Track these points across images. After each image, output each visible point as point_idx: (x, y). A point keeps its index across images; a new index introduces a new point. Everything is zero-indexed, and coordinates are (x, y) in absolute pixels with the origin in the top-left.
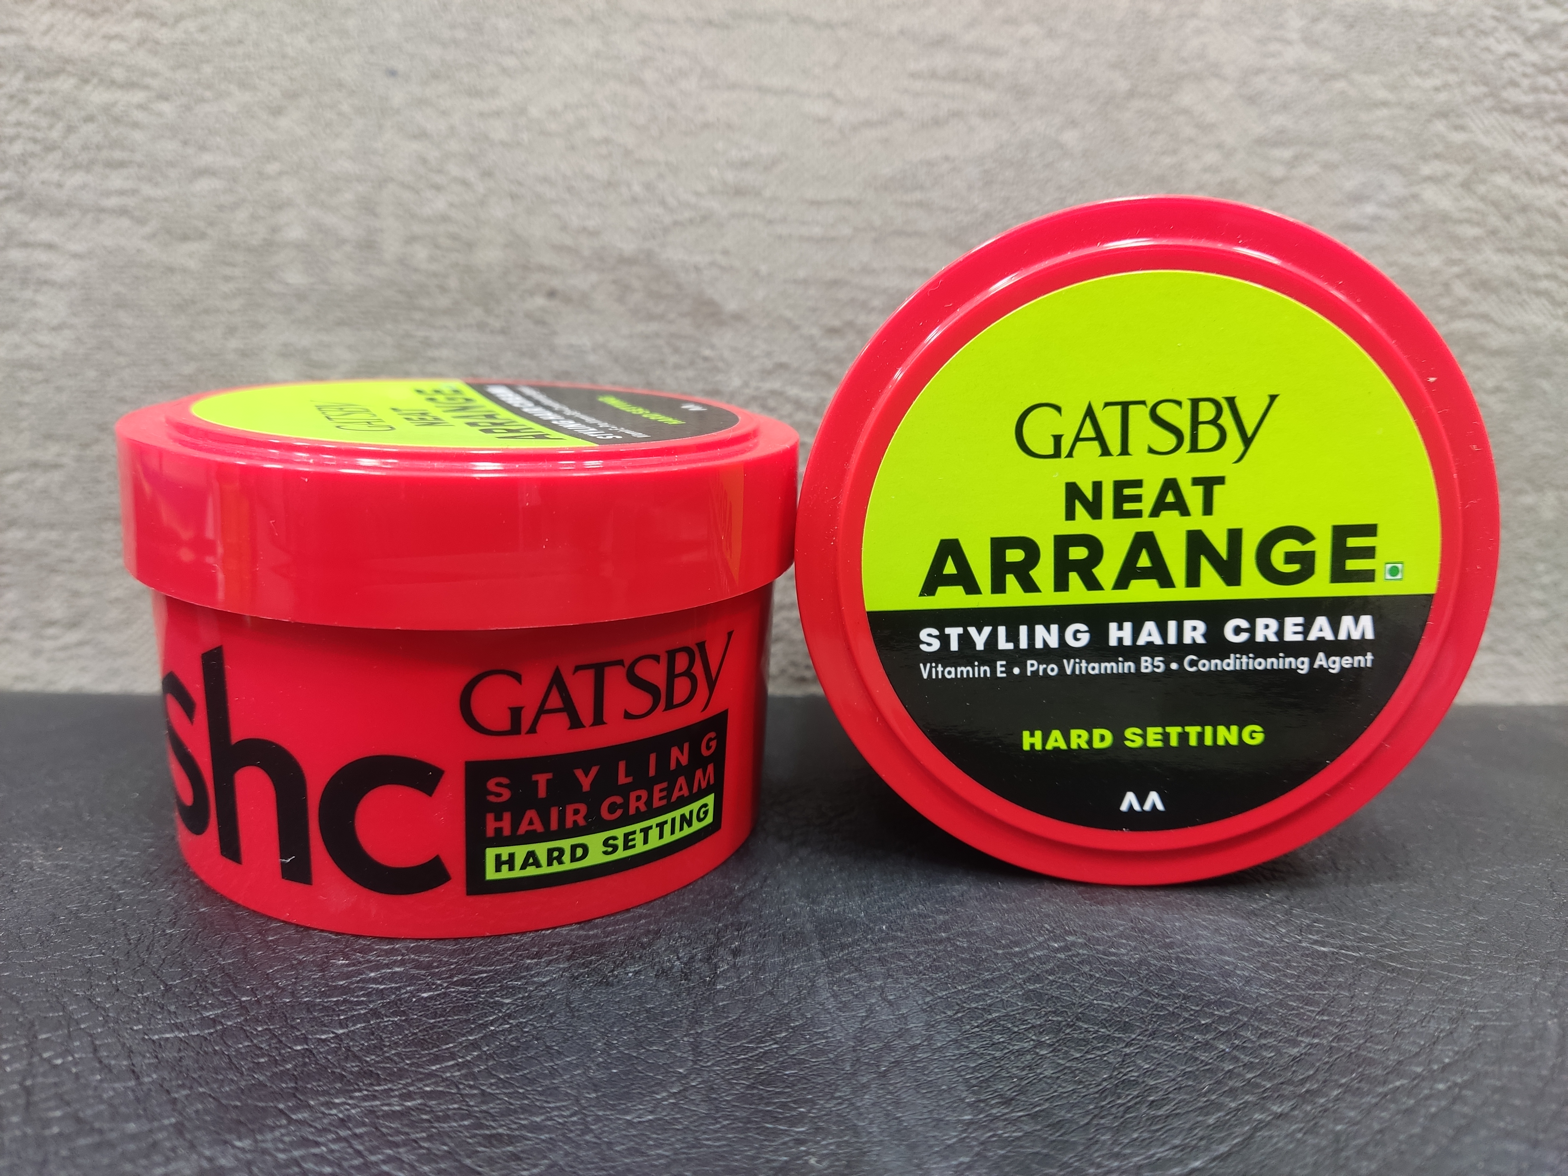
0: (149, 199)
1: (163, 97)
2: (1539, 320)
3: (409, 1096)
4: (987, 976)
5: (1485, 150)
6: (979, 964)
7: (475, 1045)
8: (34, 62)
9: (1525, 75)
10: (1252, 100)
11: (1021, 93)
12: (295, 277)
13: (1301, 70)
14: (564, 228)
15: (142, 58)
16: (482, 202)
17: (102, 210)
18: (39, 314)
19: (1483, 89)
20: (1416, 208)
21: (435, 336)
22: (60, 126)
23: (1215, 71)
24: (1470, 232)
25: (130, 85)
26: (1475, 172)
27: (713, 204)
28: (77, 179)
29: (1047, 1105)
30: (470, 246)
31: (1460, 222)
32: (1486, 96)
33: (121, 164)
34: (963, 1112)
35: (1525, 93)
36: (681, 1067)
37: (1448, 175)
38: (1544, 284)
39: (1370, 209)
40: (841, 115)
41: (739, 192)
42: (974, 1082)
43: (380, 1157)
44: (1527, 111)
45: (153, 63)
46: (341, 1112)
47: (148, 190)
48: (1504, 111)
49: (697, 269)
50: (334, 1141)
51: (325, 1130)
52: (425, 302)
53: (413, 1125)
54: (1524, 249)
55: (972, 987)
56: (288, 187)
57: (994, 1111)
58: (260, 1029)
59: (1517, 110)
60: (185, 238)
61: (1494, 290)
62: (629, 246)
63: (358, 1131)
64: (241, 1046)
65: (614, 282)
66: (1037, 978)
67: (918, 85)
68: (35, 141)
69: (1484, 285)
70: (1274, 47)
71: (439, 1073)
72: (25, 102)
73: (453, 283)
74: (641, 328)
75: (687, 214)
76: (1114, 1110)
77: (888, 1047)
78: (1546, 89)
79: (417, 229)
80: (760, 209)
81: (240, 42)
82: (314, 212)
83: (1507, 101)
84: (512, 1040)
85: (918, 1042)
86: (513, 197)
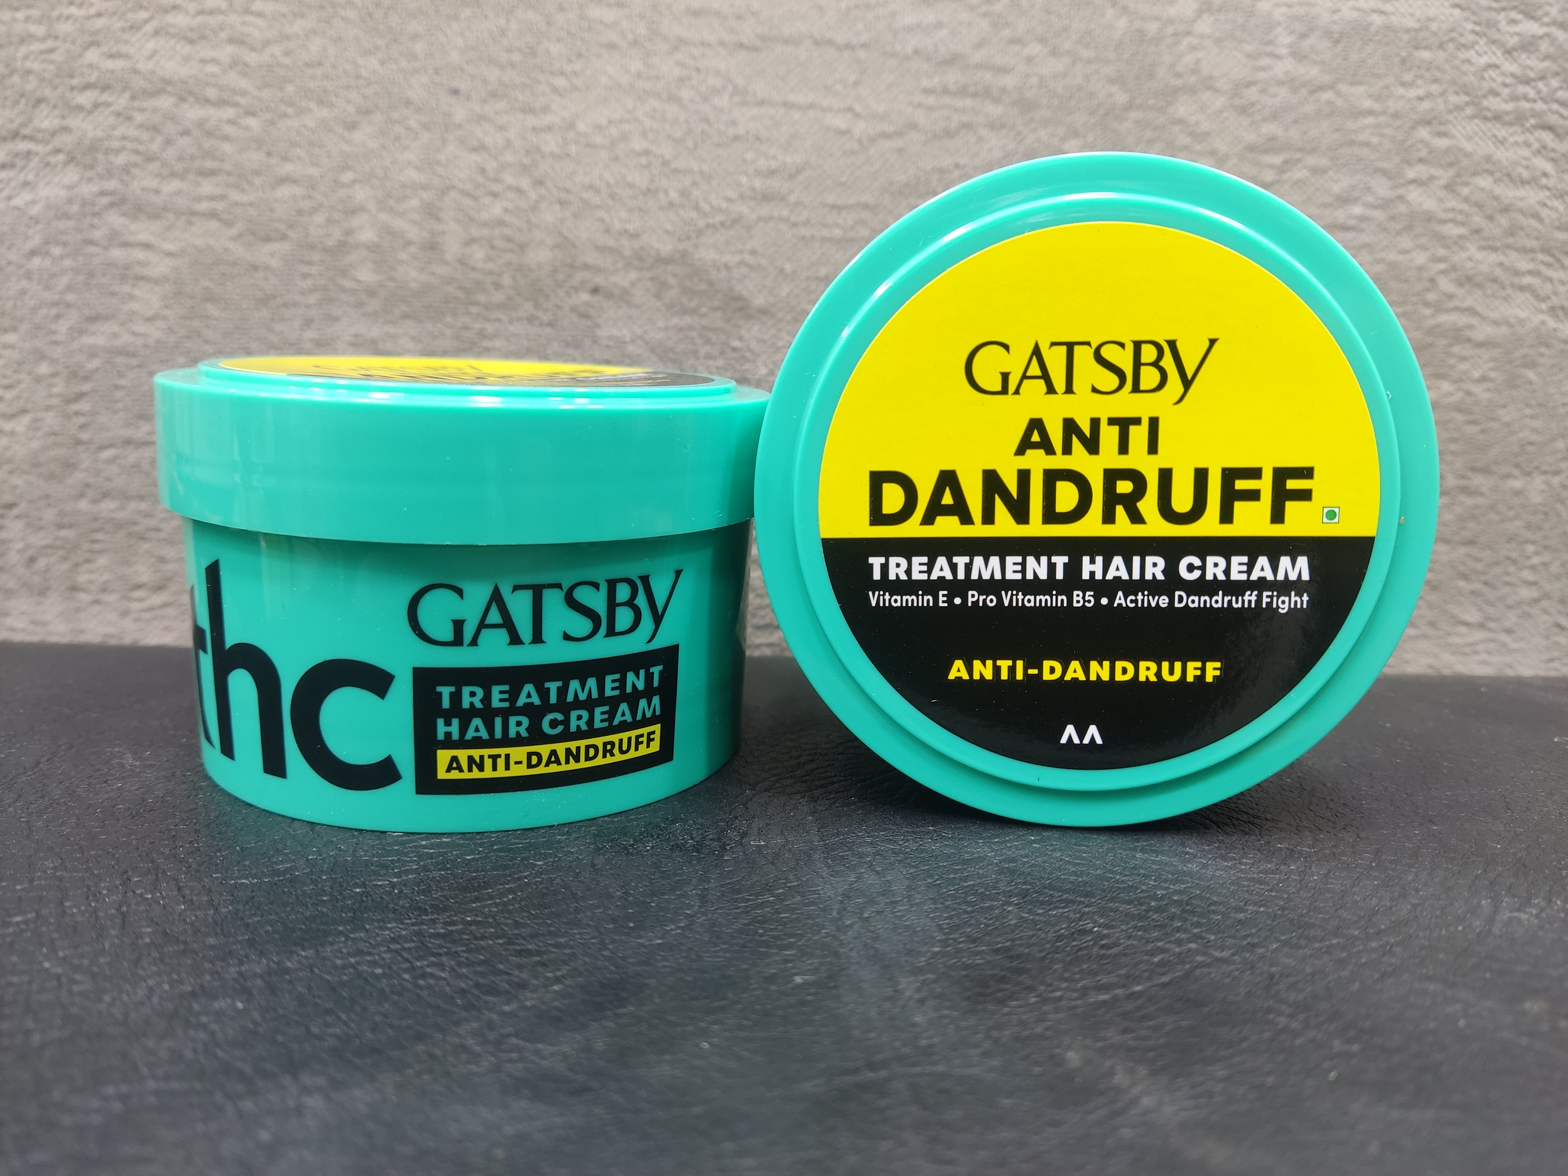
0: (236, 204)
1: (251, 113)
2: (1523, 314)
3: (453, 923)
4: (967, 856)
5: (1468, 155)
6: (961, 849)
7: (511, 891)
8: (139, 83)
9: (1505, 85)
10: (1243, 110)
11: (1026, 106)
12: (366, 275)
13: (1292, 83)
14: (607, 231)
15: (233, 79)
16: (534, 208)
17: (194, 213)
18: (135, 306)
19: (1466, 98)
20: (1402, 208)
21: (490, 328)
22: (159, 139)
23: (1208, 84)
24: (1455, 231)
25: (222, 103)
26: (1458, 175)
27: (743, 209)
28: (174, 185)
29: (1008, 943)
30: (523, 247)
31: (1445, 222)
32: (1467, 104)
33: (213, 173)
34: (933, 945)
35: (1506, 102)
36: (688, 910)
37: (1432, 178)
38: (1527, 280)
39: (1357, 210)
40: (860, 128)
41: (766, 197)
42: (946, 926)
43: (425, 963)
44: (1507, 118)
45: (243, 83)
46: (393, 933)
47: (235, 196)
48: (1485, 118)
49: (727, 267)
50: (385, 952)
51: (378, 945)
52: (482, 298)
53: (455, 942)
54: (1508, 247)
55: (952, 864)
56: (361, 194)
57: (961, 946)
58: (324, 877)
59: (1497, 117)
60: (268, 239)
61: (1479, 286)
62: (666, 247)
63: (406, 946)
64: (306, 888)
65: (652, 279)
66: (1013, 860)
67: (931, 100)
68: (137, 152)
69: (1468, 280)
70: (1264, 62)
71: (479, 909)
72: (129, 118)
73: (507, 280)
74: (675, 321)
75: (719, 218)
76: (1068, 949)
77: (872, 902)
78: (1525, 98)
79: (475, 232)
80: (785, 213)
81: (320, 64)
82: (383, 217)
83: (1487, 109)
84: (542, 888)
85: (899, 899)
86: (561, 203)
